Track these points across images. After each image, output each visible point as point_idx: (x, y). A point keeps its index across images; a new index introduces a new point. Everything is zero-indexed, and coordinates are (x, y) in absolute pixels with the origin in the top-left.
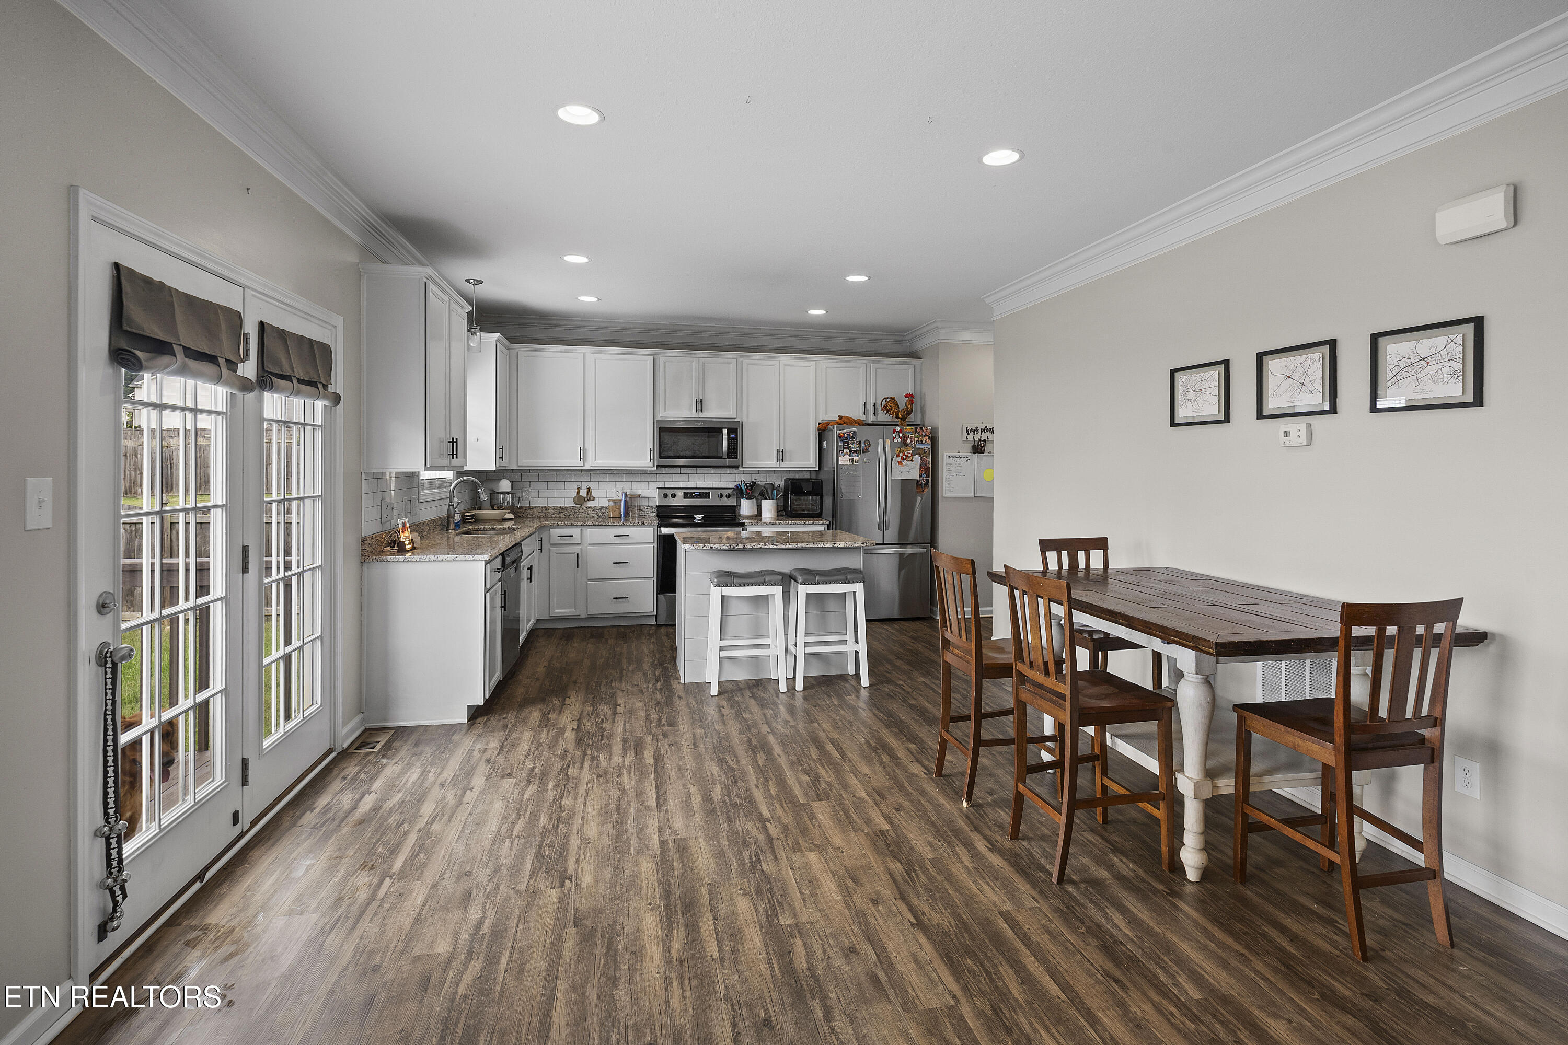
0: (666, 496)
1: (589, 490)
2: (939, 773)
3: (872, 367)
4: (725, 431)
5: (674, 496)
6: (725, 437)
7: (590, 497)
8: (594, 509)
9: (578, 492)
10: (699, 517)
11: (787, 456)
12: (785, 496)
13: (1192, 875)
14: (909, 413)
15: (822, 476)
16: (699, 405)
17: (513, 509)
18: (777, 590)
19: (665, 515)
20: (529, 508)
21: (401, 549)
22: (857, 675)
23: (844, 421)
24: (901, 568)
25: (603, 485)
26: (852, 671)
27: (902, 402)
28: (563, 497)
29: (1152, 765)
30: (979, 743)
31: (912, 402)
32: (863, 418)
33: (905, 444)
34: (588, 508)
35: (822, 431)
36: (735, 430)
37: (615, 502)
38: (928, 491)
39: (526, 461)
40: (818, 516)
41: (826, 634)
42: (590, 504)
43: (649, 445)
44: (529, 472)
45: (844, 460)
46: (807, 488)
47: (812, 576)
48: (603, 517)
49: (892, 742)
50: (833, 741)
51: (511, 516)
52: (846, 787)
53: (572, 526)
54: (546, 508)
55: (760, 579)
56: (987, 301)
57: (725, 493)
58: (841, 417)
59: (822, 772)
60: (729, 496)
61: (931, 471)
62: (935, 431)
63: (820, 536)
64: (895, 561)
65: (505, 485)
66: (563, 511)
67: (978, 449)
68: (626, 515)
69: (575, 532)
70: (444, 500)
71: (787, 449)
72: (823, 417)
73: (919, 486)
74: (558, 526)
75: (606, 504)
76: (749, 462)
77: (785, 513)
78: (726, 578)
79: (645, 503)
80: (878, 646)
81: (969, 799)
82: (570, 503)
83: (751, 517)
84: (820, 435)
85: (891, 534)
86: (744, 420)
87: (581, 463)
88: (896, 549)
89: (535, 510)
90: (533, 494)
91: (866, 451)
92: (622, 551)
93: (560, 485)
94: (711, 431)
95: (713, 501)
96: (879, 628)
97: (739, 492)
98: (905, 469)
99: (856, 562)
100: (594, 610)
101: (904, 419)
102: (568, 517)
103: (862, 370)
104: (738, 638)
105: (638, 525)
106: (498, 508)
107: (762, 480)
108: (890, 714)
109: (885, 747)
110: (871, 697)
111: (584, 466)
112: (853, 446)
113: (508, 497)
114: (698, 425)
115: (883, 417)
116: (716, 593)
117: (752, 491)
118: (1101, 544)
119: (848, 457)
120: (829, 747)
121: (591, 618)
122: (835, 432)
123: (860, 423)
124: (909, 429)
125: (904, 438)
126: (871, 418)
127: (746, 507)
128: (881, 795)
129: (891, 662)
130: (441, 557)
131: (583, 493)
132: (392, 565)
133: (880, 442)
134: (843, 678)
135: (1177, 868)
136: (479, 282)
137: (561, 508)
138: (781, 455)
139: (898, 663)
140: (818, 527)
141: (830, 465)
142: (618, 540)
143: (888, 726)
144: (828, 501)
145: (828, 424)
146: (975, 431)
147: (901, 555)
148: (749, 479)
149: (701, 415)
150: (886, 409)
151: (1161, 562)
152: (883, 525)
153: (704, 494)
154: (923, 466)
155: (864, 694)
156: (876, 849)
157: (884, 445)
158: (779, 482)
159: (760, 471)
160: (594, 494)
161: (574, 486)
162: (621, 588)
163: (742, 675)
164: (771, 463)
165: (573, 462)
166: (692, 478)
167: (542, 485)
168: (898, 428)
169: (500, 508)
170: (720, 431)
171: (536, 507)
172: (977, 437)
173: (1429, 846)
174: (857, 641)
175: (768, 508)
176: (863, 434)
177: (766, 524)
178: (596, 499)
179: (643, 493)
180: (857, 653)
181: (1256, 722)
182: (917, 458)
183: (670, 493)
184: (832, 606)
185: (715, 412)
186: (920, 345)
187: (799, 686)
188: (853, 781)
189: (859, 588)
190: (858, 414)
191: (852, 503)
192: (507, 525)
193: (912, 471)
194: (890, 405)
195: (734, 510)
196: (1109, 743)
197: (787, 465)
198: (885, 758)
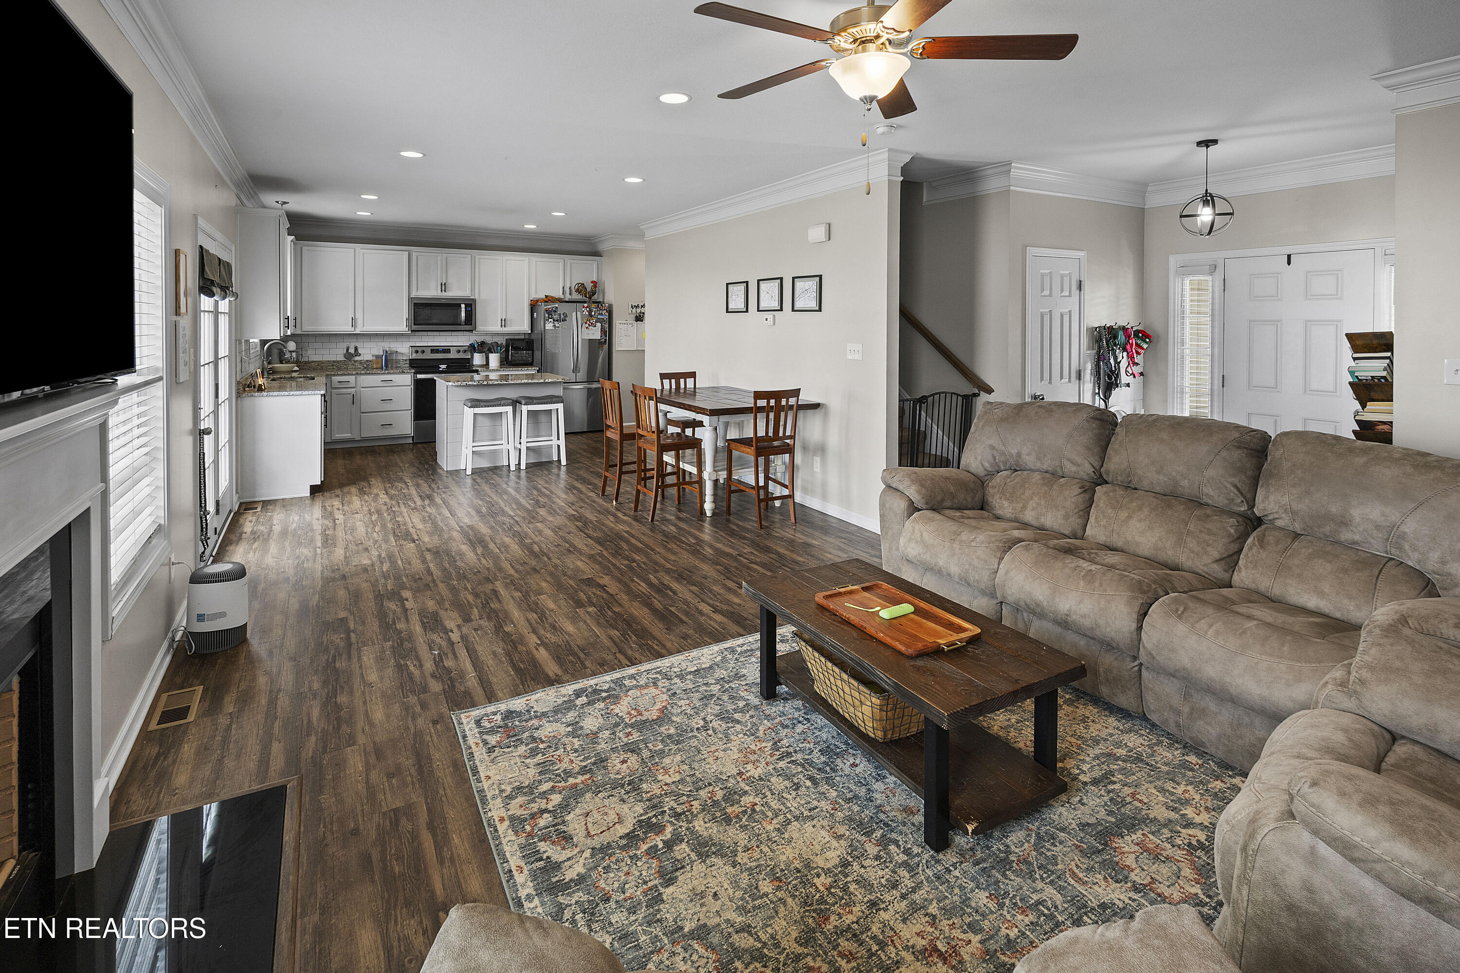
0: (417, 352)
1: (356, 349)
2: (603, 494)
3: (569, 262)
4: (463, 306)
5: (423, 352)
6: (463, 310)
7: (357, 353)
8: (360, 362)
9: (348, 350)
10: (443, 367)
11: (508, 323)
12: (507, 351)
13: (709, 514)
14: (594, 294)
15: (533, 337)
16: (444, 287)
17: (297, 362)
18: (509, 409)
19: (417, 365)
20: (309, 362)
21: (260, 389)
22: (559, 461)
23: (548, 299)
24: (589, 397)
25: (368, 345)
26: (555, 458)
27: (589, 287)
28: (336, 353)
29: (694, 470)
30: (621, 473)
31: (595, 287)
32: (562, 297)
33: (591, 315)
34: (356, 361)
35: (534, 306)
36: (471, 305)
37: (377, 357)
38: (606, 346)
39: (308, 327)
40: (530, 364)
41: (539, 436)
42: (357, 358)
43: (405, 315)
44: (309, 336)
45: (549, 326)
46: (523, 345)
47: (530, 400)
48: (368, 368)
49: (579, 486)
50: (545, 488)
51: (296, 368)
52: (554, 503)
53: (349, 374)
54: (322, 362)
55: (498, 403)
56: (641, 227)
57: (462, 349)
58: (546, 296)
59: (540, 498)
60: (465, 351)
61: (608, 332)
62: (610, 306)
63: (532, 376)
64: (585, 392)
65: (292, 345)
66: (335, 364)
67: (639, 318)
68: (386, 366)
69: (351, 379)
71: (508, 318)
72: (534, 296)
73: (600, 343)
74: (338, 375)
75: (370, 358)
76: (480, 327)
77: (505, 362)
78: (475, 403)
79: (400, 358)
80: (571, 446)
81: (616, 501)
82: (342, 358)
83: (482, 366)
84: (532, 308)
85: (582, 375)
86: (476, 297)
87: (352, 329)
88: (586, 385)
89: (313, 364)
90: (313, 352)
91: (564, 320)
92: (387, 392)
93: (333, 345)
94: (452, 306)
95: (453, 355)
96: (573, 438)
97: (472, 349)
98: (591, 332)
99: (559, 391)
100: (366, 434)
101: (590, 298)
102: (339, 369)
103: (561, 264)
104: (483, 441)
105: (400, 373)
106: (286, 363)
107: (489, 340)
108: (578, 476)
109: (575, 488)
110: (567, 469)
111: (354, 331)
112: (556, 317)
113: (294, 354)
114: (443, 301)
115: (576, 296)
116: (469, 412)
117: (483, 348)
118: (693, 375)
119: (552, 324)
120: (544, 490)
121: (364, 440)
122: (543, 307)
123: (560, 301)
124: (593, 306)
125: (590, 312)
126: (568, 297)
127: (478, 359)
128: (572, 504)
129: (580, 454)
130: (292, 393)
131: (352, 351)
132: (257, 399)
133: (574, 314)
134: (551, 462)
135: (702, 512)
136: (285, 203)
137: (334, 362)
138: (504, 323)
139: (584, 454)
140: (532, 371)
141: (539, 329)
142: (384, 384)
143: (577, 480)
144: (537, 354)
145: (537, 301)
146: (637, 307)
147: (589, 389)
148: (479, 339)
149: (445, 295)
150: (578, 291)
151: (723, 383)
152: (576, 370)
153: (447, 350)
154: (603, 330)
155: (563, 469)
156: (570, 520)
157: (576, 315)
158: (502, 341)
159: (487, 334)
160: (360, 351)
161: (345, 345)
162: (385, 418)
163: (485, 464)
164: (497, 328)
165: (347, 328)
166: (436, 339)
167: (318, 346)
168: (586, 305)
169: (288, 362)
170: (459, 305)
171: (315, 361)
172: (639, 310)
173: (790, 487)
174: (558, 439)
175: (494, 359)
176: (562, 308)
177: (493, 370)
178: (362, 355)
179: (399, 350)
180: (559, 446)
181: (733, 445)
182: (599, 325)
183: (420, 350)
184: (543, 418)
185: (456, 292)
186: (602, 247)
187: (523, 467)
188: (557, 500)
189: (560, 406)
190: (558, 294)
191: (554, 355)
192: (294, 374)
193: (595, 333)
194: (581, 288)
195: (469, 361)
196: (681, 466)
197: (508, 329)
198: (575, 492)
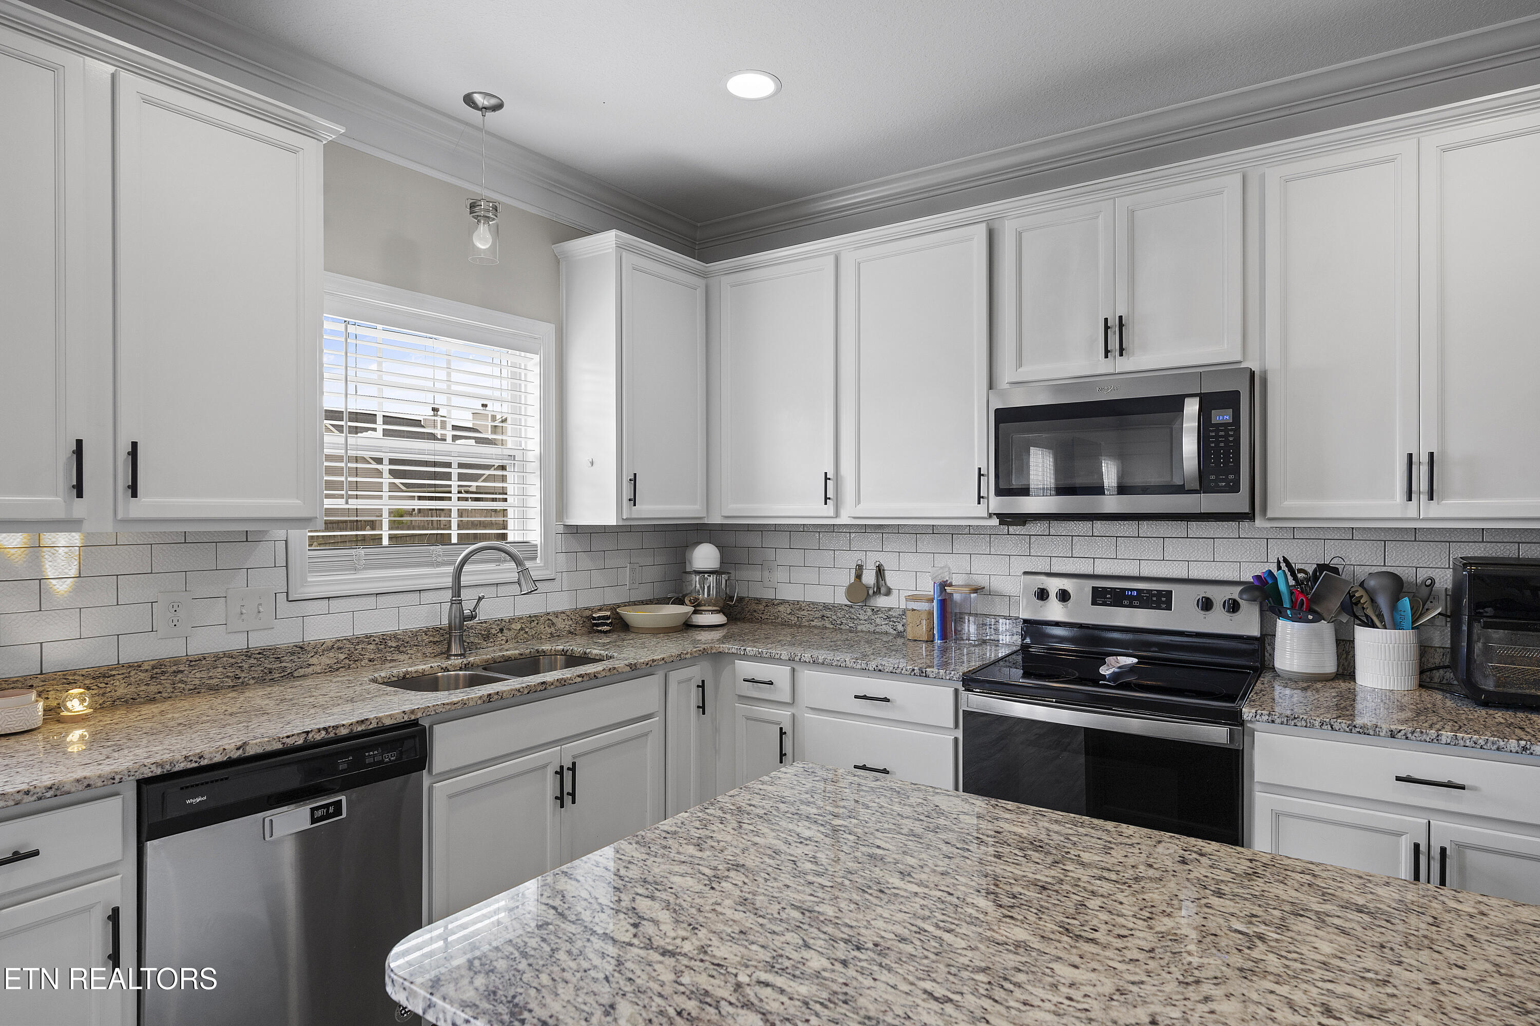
0: (1042, 594)
1: (880, 571)
4: (1192, 408)
5: (1065, 596)
6: (1191, 423)
7: (881, 588)
8: (888, 615)
9: (859, 576)
12: (1451, 620)
16: (1114, 332)
20: (773, 603)
25: (910, 561)
28: (831, 583)
34: (876, 611)
36: (1229, 401)
37: (921, 600)
39: (734, 507)
42: (882, 602)
43: (977, 458)
44: (776, 528)
48: (904, 635)
53: (772, 659)
54: (799, 605)
57: (1219, 595)
60: (1234, 604)
66: (828, 613)
69: (779, 673)
70: (443, 592)
74: (745, 656)
76: (1288, 502)
79: (997, 610)
86: (1267, 362)
87: (829, 510)
89: (781, 608)
90: (780, 575)
93: (827, 559)
95: (1185, 618)
97: (1266, 595)
102: (837, 629)
107: (1352, 560)
111: (837, 515)
127: (1298, 645)
131: (869, 578)
137: (826, 607)
142: (868, 708)
148: (1301, 556)
149: (1122, 366)
153: (1157, 597)
159: (1342, 532)
160: (891, 579)
161: (850, 560)
164: (1387, 504)
166: (1127, 548)
167: (795, 557)
170: (1175, 403)
171: (783, 602)
178: (895, 592)
179: (995, 584)
183: (1053, 586)
197: (1451, 512)
